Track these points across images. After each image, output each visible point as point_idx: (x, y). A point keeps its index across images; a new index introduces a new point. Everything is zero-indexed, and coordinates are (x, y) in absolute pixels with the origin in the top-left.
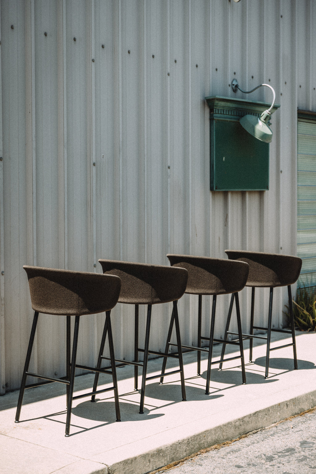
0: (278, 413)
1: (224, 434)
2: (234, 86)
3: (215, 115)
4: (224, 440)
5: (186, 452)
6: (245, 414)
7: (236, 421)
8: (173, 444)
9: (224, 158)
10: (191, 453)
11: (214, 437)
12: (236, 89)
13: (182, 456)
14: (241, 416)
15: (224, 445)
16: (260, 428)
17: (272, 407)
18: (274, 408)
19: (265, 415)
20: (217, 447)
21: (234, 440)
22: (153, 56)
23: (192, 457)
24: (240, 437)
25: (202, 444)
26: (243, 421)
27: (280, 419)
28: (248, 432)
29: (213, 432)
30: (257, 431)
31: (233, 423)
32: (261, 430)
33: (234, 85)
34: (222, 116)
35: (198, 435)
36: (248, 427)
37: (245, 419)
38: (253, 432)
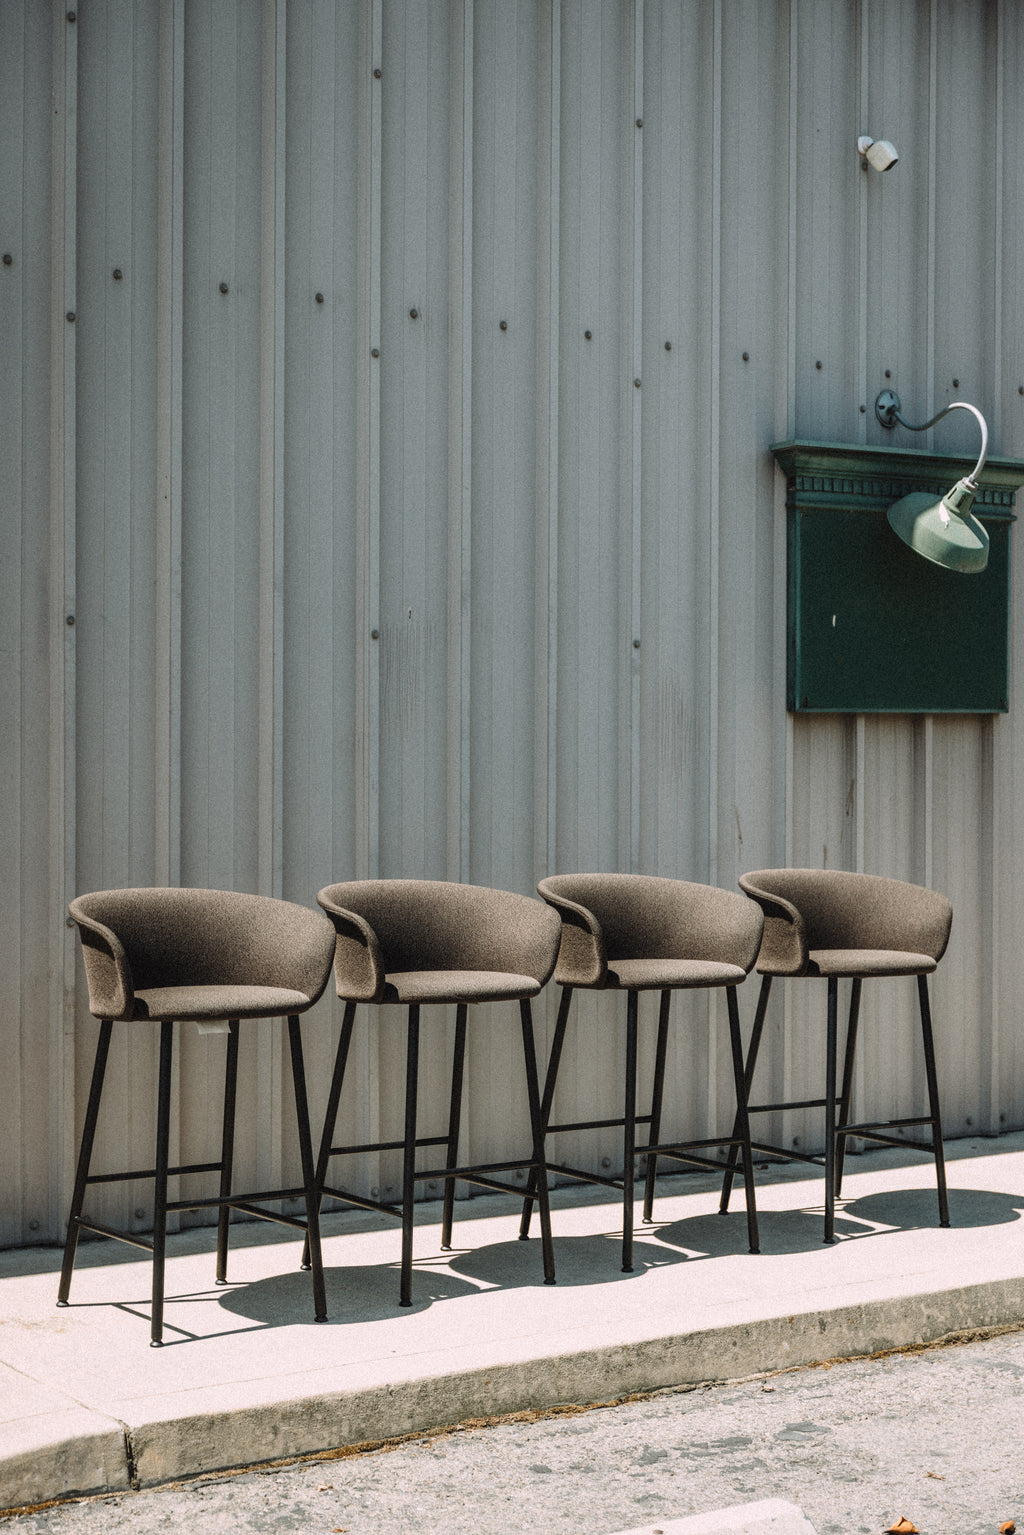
0: (785, 1345)
1: (561, 1382)
2: (883, 412)
3: (800, 495)
4: (560, 1402)
5: (410, 1420)
6: (650, 1337)
7: (611, 1353)
8: (368, 1393)
9: (834, 617)
10: (431, 1425)
11: (521, 1389)
12: (891, 419)
13: (395, 1428)
14: (632, 1338)
15: (557, 1413)
16: (707, 1381)
17: (763, 1325)
18: (770, 1328)
19: (731, 1346)
20: (528, 1418)
21: (599, 1404)
22: (588, 336)
23: (430, 1435)
24: (623, 1398)
25: (474, 1402)
26: (638, 1355)
27: (790, 1360)
28: (660, 1387)
29: (521, 1375)
30: (693, 1386)
31: (600, 1357)
32: (707, 1386)
33: (882, 407)
34: (830, 496)
35: (465, 1377)
36: (658, 1375)
37: (648, 1350)
38: (676, 1388)
